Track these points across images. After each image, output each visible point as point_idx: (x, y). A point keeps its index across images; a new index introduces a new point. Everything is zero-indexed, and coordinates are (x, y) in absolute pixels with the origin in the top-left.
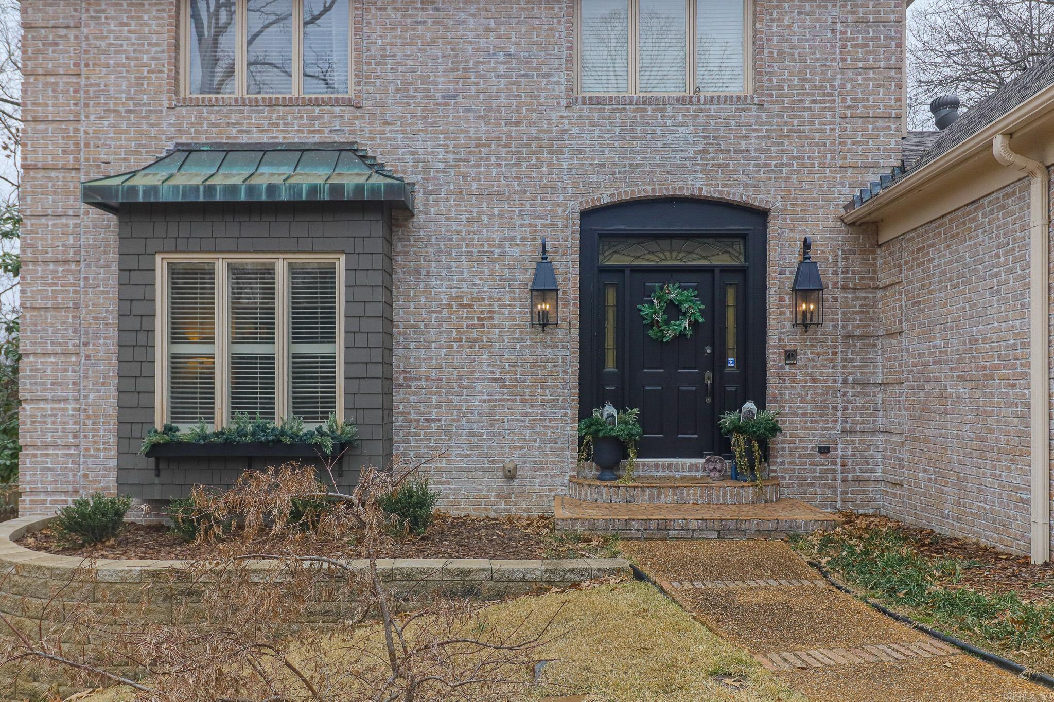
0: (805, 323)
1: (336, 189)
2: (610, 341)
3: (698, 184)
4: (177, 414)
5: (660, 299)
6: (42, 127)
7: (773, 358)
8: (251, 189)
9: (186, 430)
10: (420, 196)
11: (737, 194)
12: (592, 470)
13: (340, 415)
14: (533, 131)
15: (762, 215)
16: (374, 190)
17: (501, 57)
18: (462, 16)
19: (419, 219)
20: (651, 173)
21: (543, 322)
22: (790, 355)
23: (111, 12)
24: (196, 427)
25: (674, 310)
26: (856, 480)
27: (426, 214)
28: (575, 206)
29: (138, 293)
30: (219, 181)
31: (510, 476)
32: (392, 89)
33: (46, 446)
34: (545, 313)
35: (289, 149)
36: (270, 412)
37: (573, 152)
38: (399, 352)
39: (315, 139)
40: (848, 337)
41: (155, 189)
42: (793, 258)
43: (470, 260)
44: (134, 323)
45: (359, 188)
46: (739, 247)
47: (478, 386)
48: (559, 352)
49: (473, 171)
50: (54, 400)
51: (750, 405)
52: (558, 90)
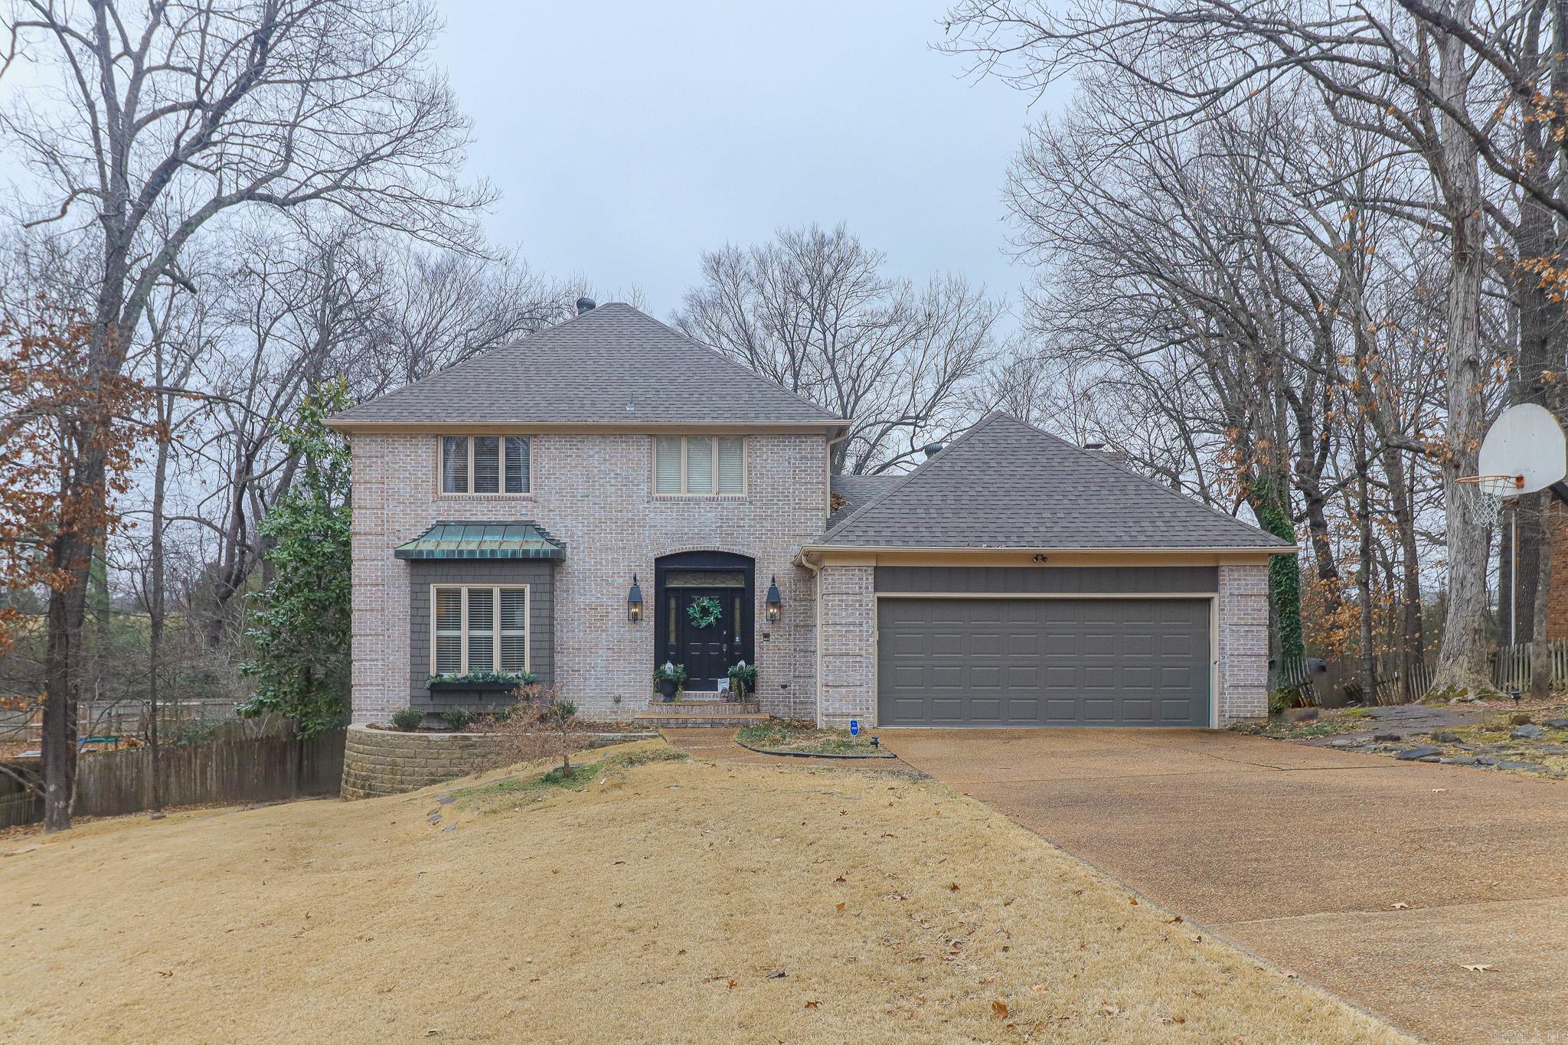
0: (773, 619)
1: (526, 552)
2: (672, 627)
3: (717, 545)
4: (440, 667)
5: (698, 605)
6: (363, 511)
7: (758, 638)
8: (482, 552)
9: (446, 676)
10: (569, 550)
11: (737, 550)
12: (662, 698)
13: (527, 668)
14: (630, 515)
15: (751, 561)
16: (545, 552)
17: (612, 475)
18: (591, 453)
19: (568, 562)
20: (693, 538)
21: (635, 618)
22: (766, 636)
23: (401, 448)
24: (452, 675)
25: (705, 612)
26: (801, 703)
27: (572, 559)
28: (653, 555)
29: (420, 604)
30: (464, 547)
31: (618, 700)
32: (554, 491)
33: (366, 685)
34: (636, 614)
35: (500, 524)
36: (490, 666)
37: (651, 527)
38: (558, 634)
39: (513, 519)
40: (796, 626)
41: (432, 552)
42: (768, 584)
43: (596, 585)
44: (418, 620)
45: (538, 552)
46: (742, 577)
47: (600, 652)
48: (644, 634)
49: (597, 537)
50: (371, 660)
51: (742, 663)
52: (644, 493)
